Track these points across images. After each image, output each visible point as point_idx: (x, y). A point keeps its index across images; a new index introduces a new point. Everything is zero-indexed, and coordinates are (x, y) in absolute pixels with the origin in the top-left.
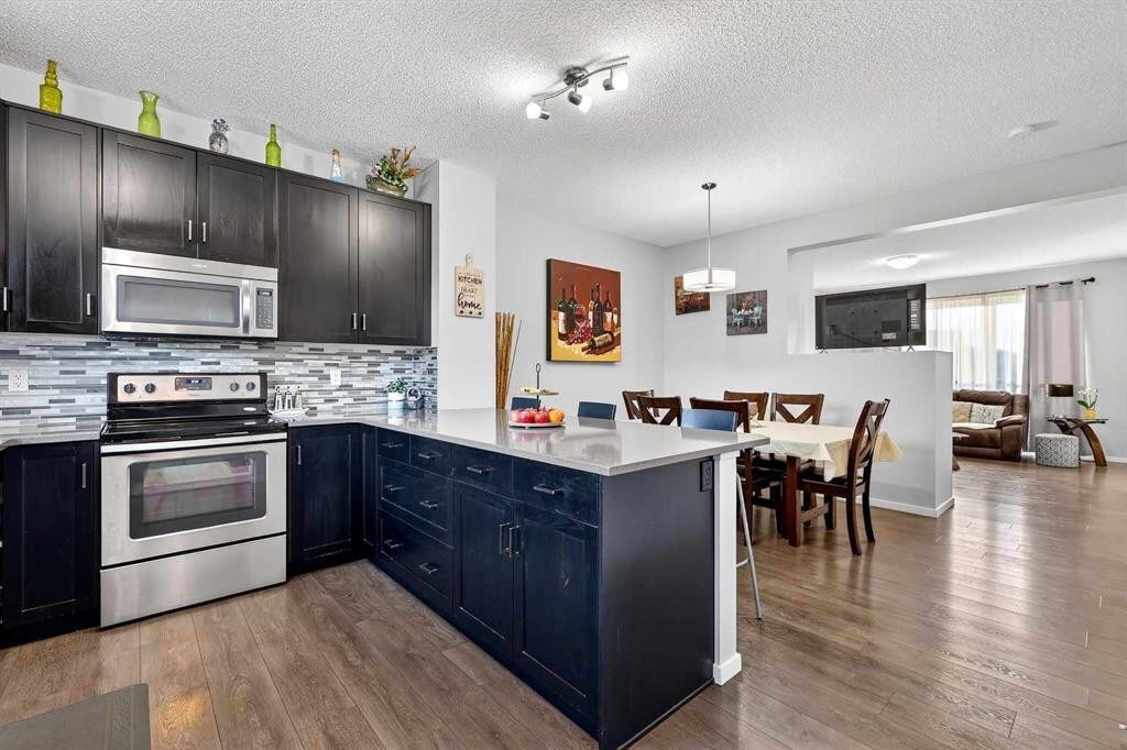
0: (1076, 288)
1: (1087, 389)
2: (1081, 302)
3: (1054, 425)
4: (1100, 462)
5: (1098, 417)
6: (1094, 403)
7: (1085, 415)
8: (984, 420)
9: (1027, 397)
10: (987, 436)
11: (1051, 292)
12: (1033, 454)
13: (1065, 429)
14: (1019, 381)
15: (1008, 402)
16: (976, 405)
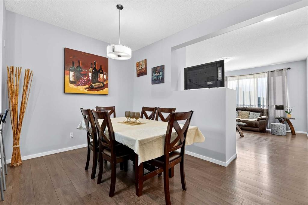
0: (284, 72)
1: (288, 108)
2: (286, 76)
3: (277, 120)
4: (293, 133)
5: (292, 117)
6: (291, 112)
7: (288, 116)
8: (253, 118)
9: (268, 110)
10: (254, 124)
11: (276, 73)
12: (270, 130)
13: (281, 121)
14: (265, 104)
15: (262, 112)
16: (251, 113)
